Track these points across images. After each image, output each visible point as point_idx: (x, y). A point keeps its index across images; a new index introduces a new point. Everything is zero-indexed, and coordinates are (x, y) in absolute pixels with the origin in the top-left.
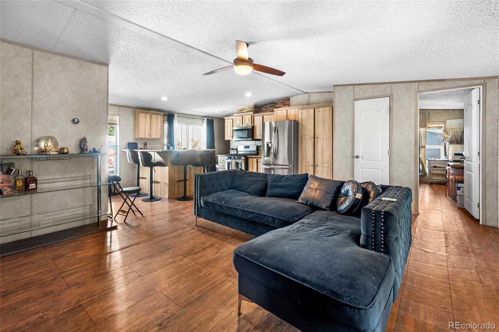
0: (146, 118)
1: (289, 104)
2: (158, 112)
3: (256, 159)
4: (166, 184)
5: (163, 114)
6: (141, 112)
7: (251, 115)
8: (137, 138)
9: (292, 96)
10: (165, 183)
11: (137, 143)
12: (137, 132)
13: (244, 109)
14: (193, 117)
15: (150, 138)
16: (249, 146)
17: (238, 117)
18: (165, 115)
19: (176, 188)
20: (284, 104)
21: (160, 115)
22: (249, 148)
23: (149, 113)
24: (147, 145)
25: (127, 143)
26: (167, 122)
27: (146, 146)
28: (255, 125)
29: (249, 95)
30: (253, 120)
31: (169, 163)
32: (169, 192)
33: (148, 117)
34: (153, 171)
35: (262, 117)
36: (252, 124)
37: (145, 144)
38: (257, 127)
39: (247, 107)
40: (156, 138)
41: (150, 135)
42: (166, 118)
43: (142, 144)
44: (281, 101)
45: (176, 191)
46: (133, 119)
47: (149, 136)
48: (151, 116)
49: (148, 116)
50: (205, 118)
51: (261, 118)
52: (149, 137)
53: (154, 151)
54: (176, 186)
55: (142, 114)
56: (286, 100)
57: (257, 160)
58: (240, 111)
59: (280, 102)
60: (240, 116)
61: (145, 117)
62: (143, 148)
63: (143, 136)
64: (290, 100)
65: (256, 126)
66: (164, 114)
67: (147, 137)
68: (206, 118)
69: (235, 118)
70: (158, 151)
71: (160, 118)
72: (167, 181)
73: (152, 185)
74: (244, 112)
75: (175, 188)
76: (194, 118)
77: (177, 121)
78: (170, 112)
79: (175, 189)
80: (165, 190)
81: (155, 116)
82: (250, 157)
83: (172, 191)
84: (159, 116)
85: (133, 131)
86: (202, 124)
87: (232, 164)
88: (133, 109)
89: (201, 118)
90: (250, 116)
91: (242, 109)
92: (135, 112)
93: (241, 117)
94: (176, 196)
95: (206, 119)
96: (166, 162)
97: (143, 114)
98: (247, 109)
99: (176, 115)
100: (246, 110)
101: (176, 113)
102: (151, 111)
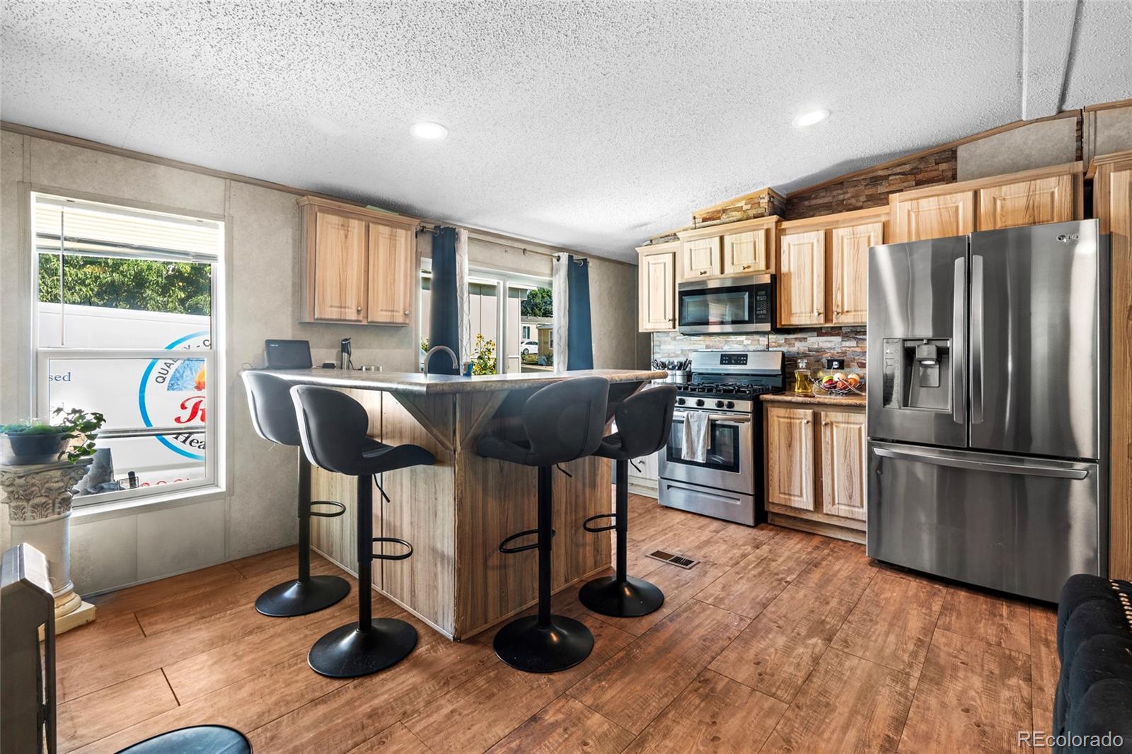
0: (346, 237)
1: (950, 174)
2: (395, 216)
3: (809, 412)
4: (443, 556)
5: (416, 223)
6: (325, 210)
7: (768, 232)
8: (307, 320)
9: (972, 139)
10: (434, 550)
11: (307, 343)
12: (306, 292)
13: (724, 211)
14: (523, 246)
15: (365, 323)
16: (746, 356)
17: (701, 244)
18: (422, 231)
19: (493, 577)
20: (920, 177)
21: (406, 227)
22: (746, 364)
23: (358, 217)
24: (353, 351)
25: (264, 343)
26: (431, 260)
27: (345, 355)
28: (784, 269)
29: (810, 117)
30: (773, 251)
31: (459, 448)
32: (457, 605)
33: (356, 231)
34: (376, 494)
35: (822, 234)
36: (768, 267)
37: (345, 348)
38: (793, 276)
39: (739, 200)
40: (388, 320)
41: (364, 309)
42: (426, 244)
43: (332, 347)
44: (907, 168)
45: (490, 590)
46: (290, 241)
47: (359, 312)
48: (368, 228)
49: (356, 226)
50: (561, 254)
51: (816, 238)
52: (361, 318)
53: (382, 390)
54: (490, 563)
55: (326, 215)
56: (932, 160)
57: (816, 417)
58: (704, 220)
59: (898, 170)
60: (710, 236)
61: (342, 232)
62: (334, 362)
63: (332, 313)
64: (955, 158)
65: (789, 274)
66: (419, 228)
67: (351, 315)
68: (567, 254)
69: (687, 246)
70: (401, 387)
71: (404, 239)
72: (447, 543)
73: (369, 565)
74: (725, 221)
75: (485, 577)
76: (524, 250)
77: (469, 260)
78: (442, 219)
79: (490, 581)
80: (436, 587)
81: (385, 230)
82: (773, 402)
83: (473, 597)
84: (401, 233)
85: (290, 289)
86: (552, 275)
87: (694, 428)
88: (294, 197)
89: (547, 251)
90: (762, 234)
91: (718, 212)
92: (300, 208)
93: (717, 240)
94: (491, 615)
95: (564, 257)
96: (443, 444)
97: (335, 220)
98: (739, 209)
99: (464, 236)
100: (738, 215)
101: (465, 228)
102: (369, 206)
